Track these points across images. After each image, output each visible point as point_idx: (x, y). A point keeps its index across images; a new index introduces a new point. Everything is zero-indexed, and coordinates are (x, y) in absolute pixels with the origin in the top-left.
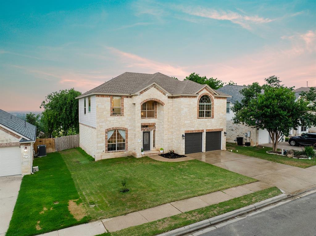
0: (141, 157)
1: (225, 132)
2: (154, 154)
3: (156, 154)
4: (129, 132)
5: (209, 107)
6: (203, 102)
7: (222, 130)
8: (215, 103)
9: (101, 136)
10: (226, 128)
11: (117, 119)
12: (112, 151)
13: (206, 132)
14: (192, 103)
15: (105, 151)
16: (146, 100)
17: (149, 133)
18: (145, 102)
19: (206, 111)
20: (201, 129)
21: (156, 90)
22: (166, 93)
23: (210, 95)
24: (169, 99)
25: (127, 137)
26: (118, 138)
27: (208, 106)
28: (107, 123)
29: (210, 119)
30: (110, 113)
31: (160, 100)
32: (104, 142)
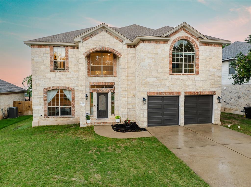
0: (85, 126)
1: (218, 97)
2: (106, 123)
3: (109, 124)
4: (76, 93)
5: (191, 59)
6: (181, 51)
7: (214, 93)
8: (200, 52)
9: (38, 96)
10: (220, 91)
11: (59, 75)
12: (53, 116)
13: (185, 96)
14: (159, 51)
15: (43, 115)
16: (93, 49)
17: (106, 95)
18: (91, 52)
19: (185, 64)
20: (176, 90)
21: (109, 35)
22: (125, 40)
23: (191, 39)
24: (129, 49)
25: (73, 99)
26: (62, 100)
27: (190, 56)
28: (45, 81)
29: (192, 76)
30: (49, 68)
31: (114, 49)
32: (43, 104)
